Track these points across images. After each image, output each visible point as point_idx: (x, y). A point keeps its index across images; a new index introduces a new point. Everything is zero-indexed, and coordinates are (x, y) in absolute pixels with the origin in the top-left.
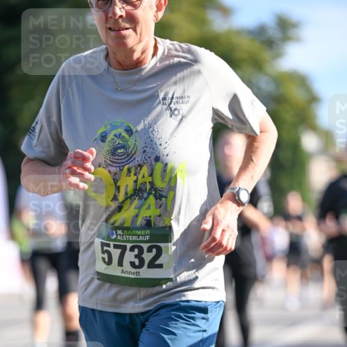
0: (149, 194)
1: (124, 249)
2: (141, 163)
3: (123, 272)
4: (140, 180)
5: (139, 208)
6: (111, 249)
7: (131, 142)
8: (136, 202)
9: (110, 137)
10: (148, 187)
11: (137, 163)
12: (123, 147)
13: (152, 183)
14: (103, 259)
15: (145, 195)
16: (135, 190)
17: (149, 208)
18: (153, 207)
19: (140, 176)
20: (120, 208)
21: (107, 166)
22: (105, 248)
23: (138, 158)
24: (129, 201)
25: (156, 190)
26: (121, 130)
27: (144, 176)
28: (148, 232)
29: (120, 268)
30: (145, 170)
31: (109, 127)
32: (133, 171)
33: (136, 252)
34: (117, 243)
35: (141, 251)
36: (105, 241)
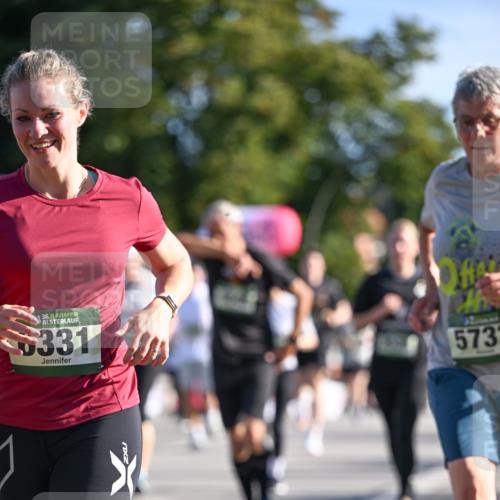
1: (477, 332)
2: (478, 258)
3: (478, 352)
4: (479, 273)
6: (466, 334)
11: (474, 258)
14: (458, 345)
22: (460, 335)
26: (466, 227)
27: (481, 270)
28: (496, 313)
29: (475, 351)
32: (472, 264)
33: (489, 332)
34: (471, 328)
35: (493, 330)
36: (459, 329)
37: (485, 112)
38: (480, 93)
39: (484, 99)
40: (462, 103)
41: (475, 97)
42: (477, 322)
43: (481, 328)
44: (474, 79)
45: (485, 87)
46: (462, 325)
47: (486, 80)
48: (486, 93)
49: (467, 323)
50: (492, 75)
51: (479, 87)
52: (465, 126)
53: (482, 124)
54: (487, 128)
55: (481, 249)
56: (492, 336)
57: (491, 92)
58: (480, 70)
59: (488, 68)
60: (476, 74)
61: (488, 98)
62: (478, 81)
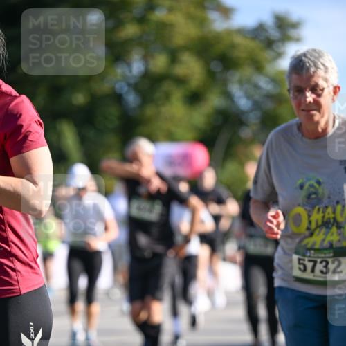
0: (333, 225)
1: (315, 262)
2: (327, 205)
3: (314, 276)
4: (327, 216)
5: (326, 234)
6: (306, 262)
7: (320, 191)
8: (324, 230)
9: (306, 186)
10: (332, 220)
11: (324, 205)
12: (315, 193)
13: (334, 219)
14: (300, 269)
15: (330, 226)
16: (323, 222)
17: (332, 234)
18: (335, 235)
19: (326, 214)
20: (312, 234)
21: (304, 206)
22: (301, 262)
23: (325, 201)
24: (318, 230)
25: (337, 223)
26: (312, 182)
27: (329, 214)
28: (331, 251)
29: (312, 274)
30: (330, 210)
31: (305, 180)
32: (321, 210)
33: (324, 264)
34: (310, 259)
35: (327, 263)
36: (301, 257)
37: (313, 83)
38: (308, 69)
39: (312, 72)
40: (294, 76)
41: (304, 71)
42: (316, 255)
43: (319, 260)
44: (304, 58)
45: (312, 64)
46: (304, 255)
47: (312, 58)
48: (312, 69)
49: (308, 254)
50: (317, 55)
51: (308, 64)
52: (296, 94)
53: (310, 92)
54: (314, 96)
55: (329, 198)
56: (326, 266)
57: (317, 67)
58: (307, 51)
59: (314, 50)
60: (305, 55)
61: (314, 72)
62: (307, 60)
